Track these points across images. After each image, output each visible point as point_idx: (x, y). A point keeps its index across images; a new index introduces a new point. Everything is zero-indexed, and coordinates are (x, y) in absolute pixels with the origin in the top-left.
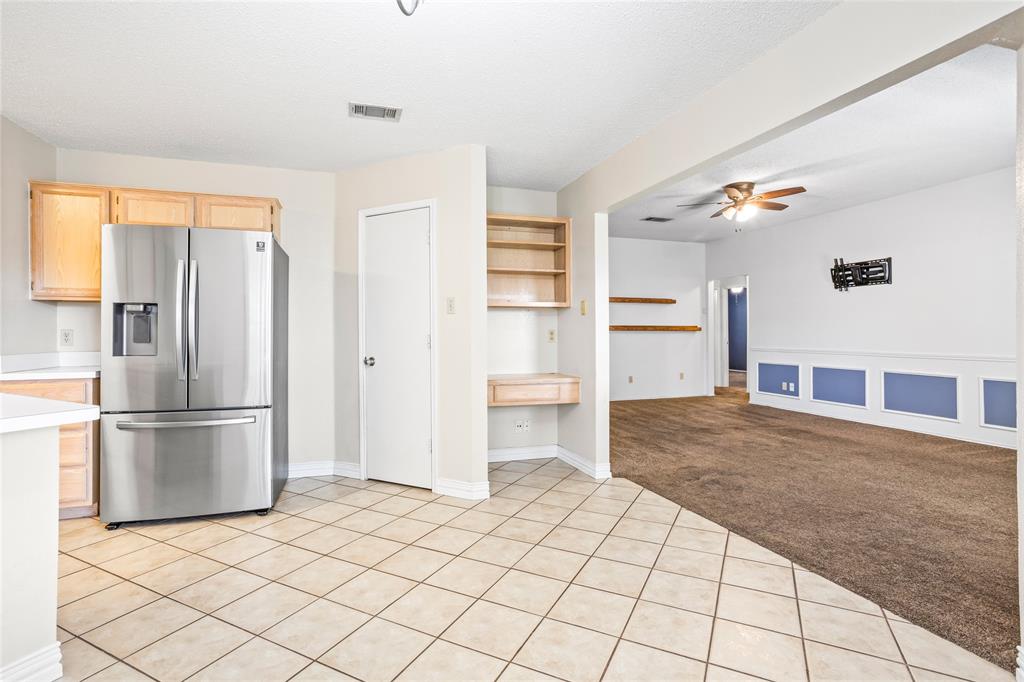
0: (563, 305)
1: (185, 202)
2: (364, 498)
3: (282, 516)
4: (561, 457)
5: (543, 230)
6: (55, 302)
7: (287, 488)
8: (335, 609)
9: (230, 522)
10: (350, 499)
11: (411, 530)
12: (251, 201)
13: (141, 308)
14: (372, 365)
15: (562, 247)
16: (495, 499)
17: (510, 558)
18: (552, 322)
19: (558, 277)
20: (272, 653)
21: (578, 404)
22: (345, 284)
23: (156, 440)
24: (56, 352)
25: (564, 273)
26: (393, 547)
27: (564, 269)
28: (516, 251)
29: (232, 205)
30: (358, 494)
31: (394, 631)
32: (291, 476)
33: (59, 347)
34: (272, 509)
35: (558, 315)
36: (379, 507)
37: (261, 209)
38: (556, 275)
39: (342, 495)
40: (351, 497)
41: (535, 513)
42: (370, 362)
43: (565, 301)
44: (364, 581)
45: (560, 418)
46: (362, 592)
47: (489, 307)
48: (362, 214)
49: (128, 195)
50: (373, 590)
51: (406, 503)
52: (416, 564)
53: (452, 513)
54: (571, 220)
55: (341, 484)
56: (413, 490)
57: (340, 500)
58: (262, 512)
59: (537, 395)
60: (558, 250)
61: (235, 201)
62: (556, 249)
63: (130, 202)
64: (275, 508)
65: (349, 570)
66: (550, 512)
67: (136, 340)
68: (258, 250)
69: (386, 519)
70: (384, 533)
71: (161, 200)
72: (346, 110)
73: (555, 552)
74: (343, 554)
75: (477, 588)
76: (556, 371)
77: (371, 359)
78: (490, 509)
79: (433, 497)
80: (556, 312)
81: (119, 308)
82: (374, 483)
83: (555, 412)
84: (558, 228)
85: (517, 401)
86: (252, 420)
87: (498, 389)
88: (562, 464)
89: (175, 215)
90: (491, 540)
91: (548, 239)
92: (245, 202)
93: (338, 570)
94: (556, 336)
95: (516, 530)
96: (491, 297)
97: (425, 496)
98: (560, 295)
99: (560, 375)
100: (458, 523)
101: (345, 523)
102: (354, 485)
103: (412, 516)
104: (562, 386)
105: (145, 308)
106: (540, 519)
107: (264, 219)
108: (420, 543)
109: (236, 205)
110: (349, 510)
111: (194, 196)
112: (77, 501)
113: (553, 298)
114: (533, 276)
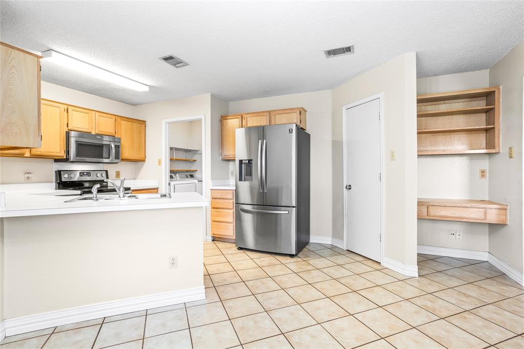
0: (492, 151)
1: (266, 115)
2: (341, 260)
3: (300, 260)
4: (491, 261)
5: (474, 99)
6: (229, 160)
7: (307, 247)
8: (302, 312)
9: (278, 257)
10: (334, 259)
11: (359, 283)
12: (291, 110)
13: (247, 162)
14: (350, 189)
15: (492, 109)
16: (422, 279)
17: (417, 321)
18: (485, 164)
19: (489, 131)
20: (268, 322)
21: (505, 225)
22: (337, 146)
23: (257, 218)
24: (229, 179)
25: (494, 128)
26: (345, 290)
27: (494, 124)
28: (450, 117)
29: (283, 114)
30: (339, 257)
31: (325, 336)
32: (311, 241)
33: (230, 178)
34: (296, 255)
35: (489, 159)
36: (347, 266)
37: (295, 114)
38: (487, 130)
39: (332, 255)
40: (335, 257)
41: (451, 296)
42: (349, 188)
43: (494, 148)
44: (321, 303)
45: (490, 233)
46: (319, 308)
47: (418, 155)
48: (344, 109)
49: (247, 116)
50: (325, 309)
51: (362, 268)
52: (353, 303)
53: (388, 280)
54: (501, 87)
55: (334, 250)
56: (370, 261)
57: (329, 258)
58: (292, 256)
59: (465, 215)
60: (489, 112)
61: (285, 111)
62: (487, 111)
63: (248, 118)
64: (298, 255)
65: (318, 295)
66: (464, 299)
67: (247, 175)
68: (290, 133)
69: (348, 273)
70: (343, 281)
71: (258, 116)
72: (324, 55)
73: (456, 329)
74: (318, 286)
75: (385, 332)
76: (487, 199)
77: (350, 186)
78: (416, 284)
79: (381, 268)
80: (487, 157)
81: (241, 162)
82: (350, 252)
83: (487, 229)
84: (489, 96)
85: (447, 217)
86: (287, 212)
87: (430, 208)
88: (491, 267)
89: (262, 121)
90: (407, 304)
91: (481, 104)
92: (289, 111)
93: (313, 293)
94: (487, 174)
95: (429, 304)
96: (422, 149)
97: (376, 266)
98: (490, 144)
99: (490, 202)
100: (389, 287)
101: (325, 270)
102: (339, 251)
103: (362, 275)
104: (488, 211)
105: (249, 162)
106: (453, 302)
107: (297, 118)
108: (362, 293)
109: (285, 113)
110: (331, 264)
111: (269, 112)
112: (230, 236)
113: (485, 147)
114: (465, 133)
